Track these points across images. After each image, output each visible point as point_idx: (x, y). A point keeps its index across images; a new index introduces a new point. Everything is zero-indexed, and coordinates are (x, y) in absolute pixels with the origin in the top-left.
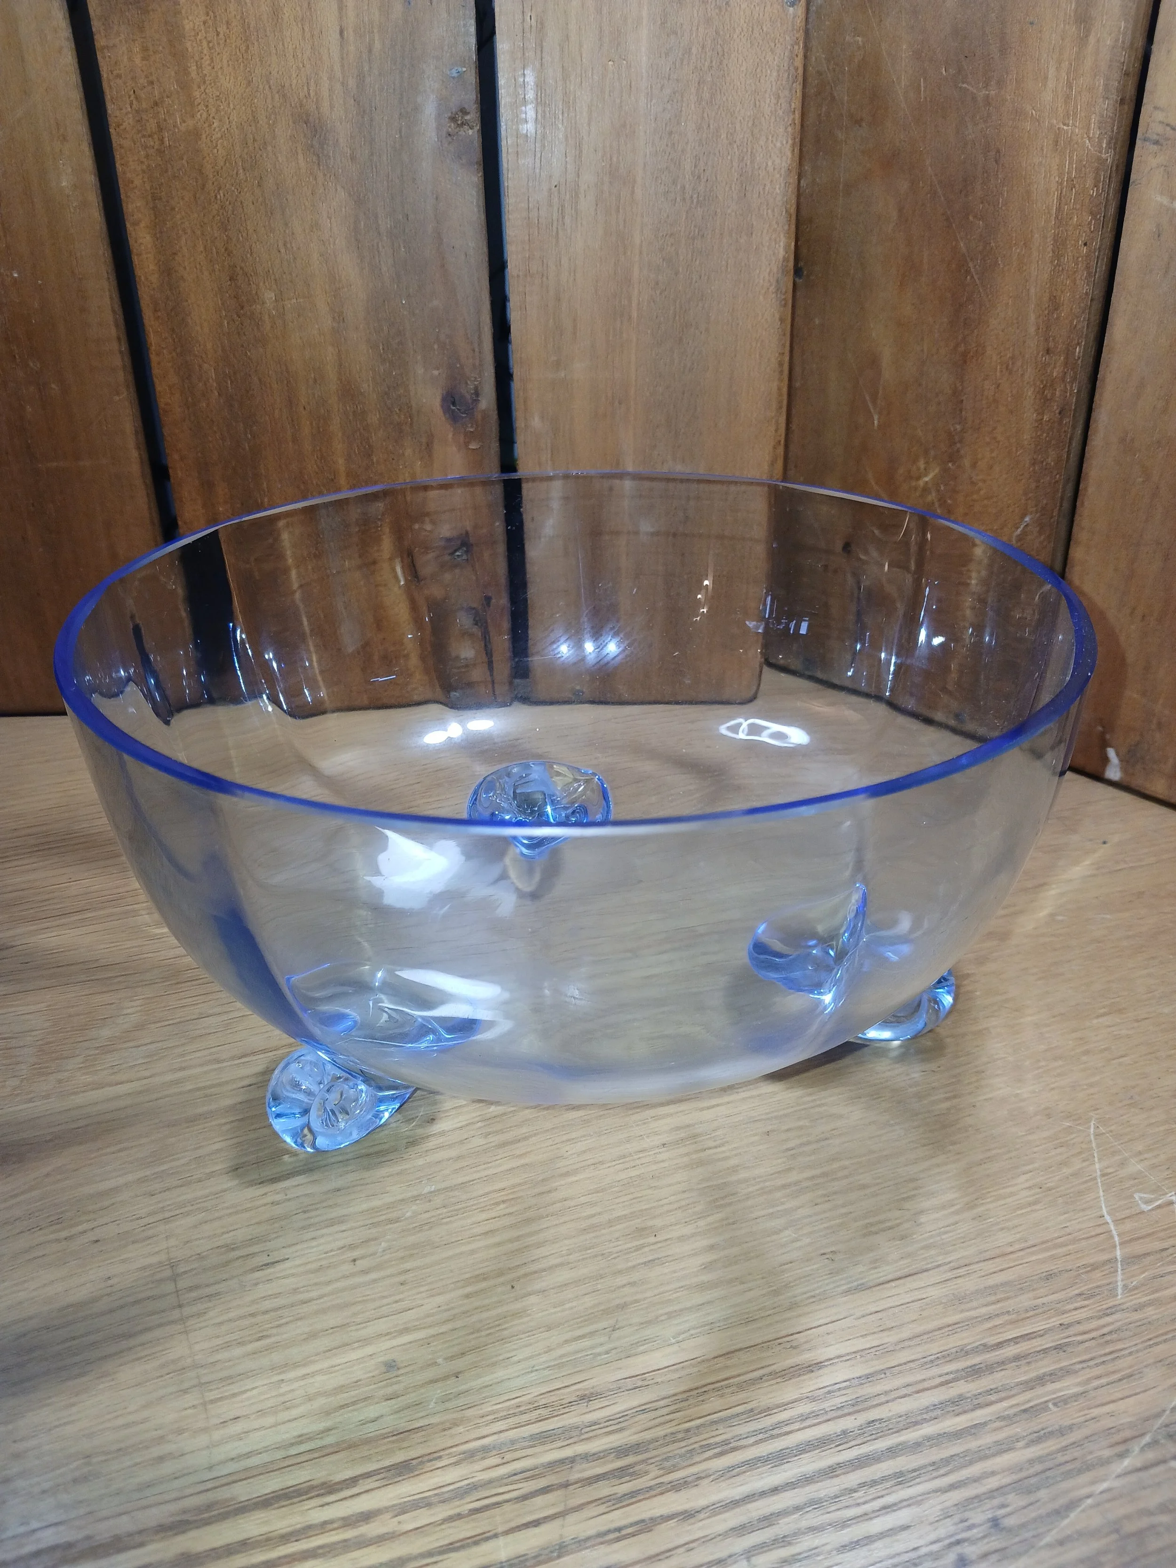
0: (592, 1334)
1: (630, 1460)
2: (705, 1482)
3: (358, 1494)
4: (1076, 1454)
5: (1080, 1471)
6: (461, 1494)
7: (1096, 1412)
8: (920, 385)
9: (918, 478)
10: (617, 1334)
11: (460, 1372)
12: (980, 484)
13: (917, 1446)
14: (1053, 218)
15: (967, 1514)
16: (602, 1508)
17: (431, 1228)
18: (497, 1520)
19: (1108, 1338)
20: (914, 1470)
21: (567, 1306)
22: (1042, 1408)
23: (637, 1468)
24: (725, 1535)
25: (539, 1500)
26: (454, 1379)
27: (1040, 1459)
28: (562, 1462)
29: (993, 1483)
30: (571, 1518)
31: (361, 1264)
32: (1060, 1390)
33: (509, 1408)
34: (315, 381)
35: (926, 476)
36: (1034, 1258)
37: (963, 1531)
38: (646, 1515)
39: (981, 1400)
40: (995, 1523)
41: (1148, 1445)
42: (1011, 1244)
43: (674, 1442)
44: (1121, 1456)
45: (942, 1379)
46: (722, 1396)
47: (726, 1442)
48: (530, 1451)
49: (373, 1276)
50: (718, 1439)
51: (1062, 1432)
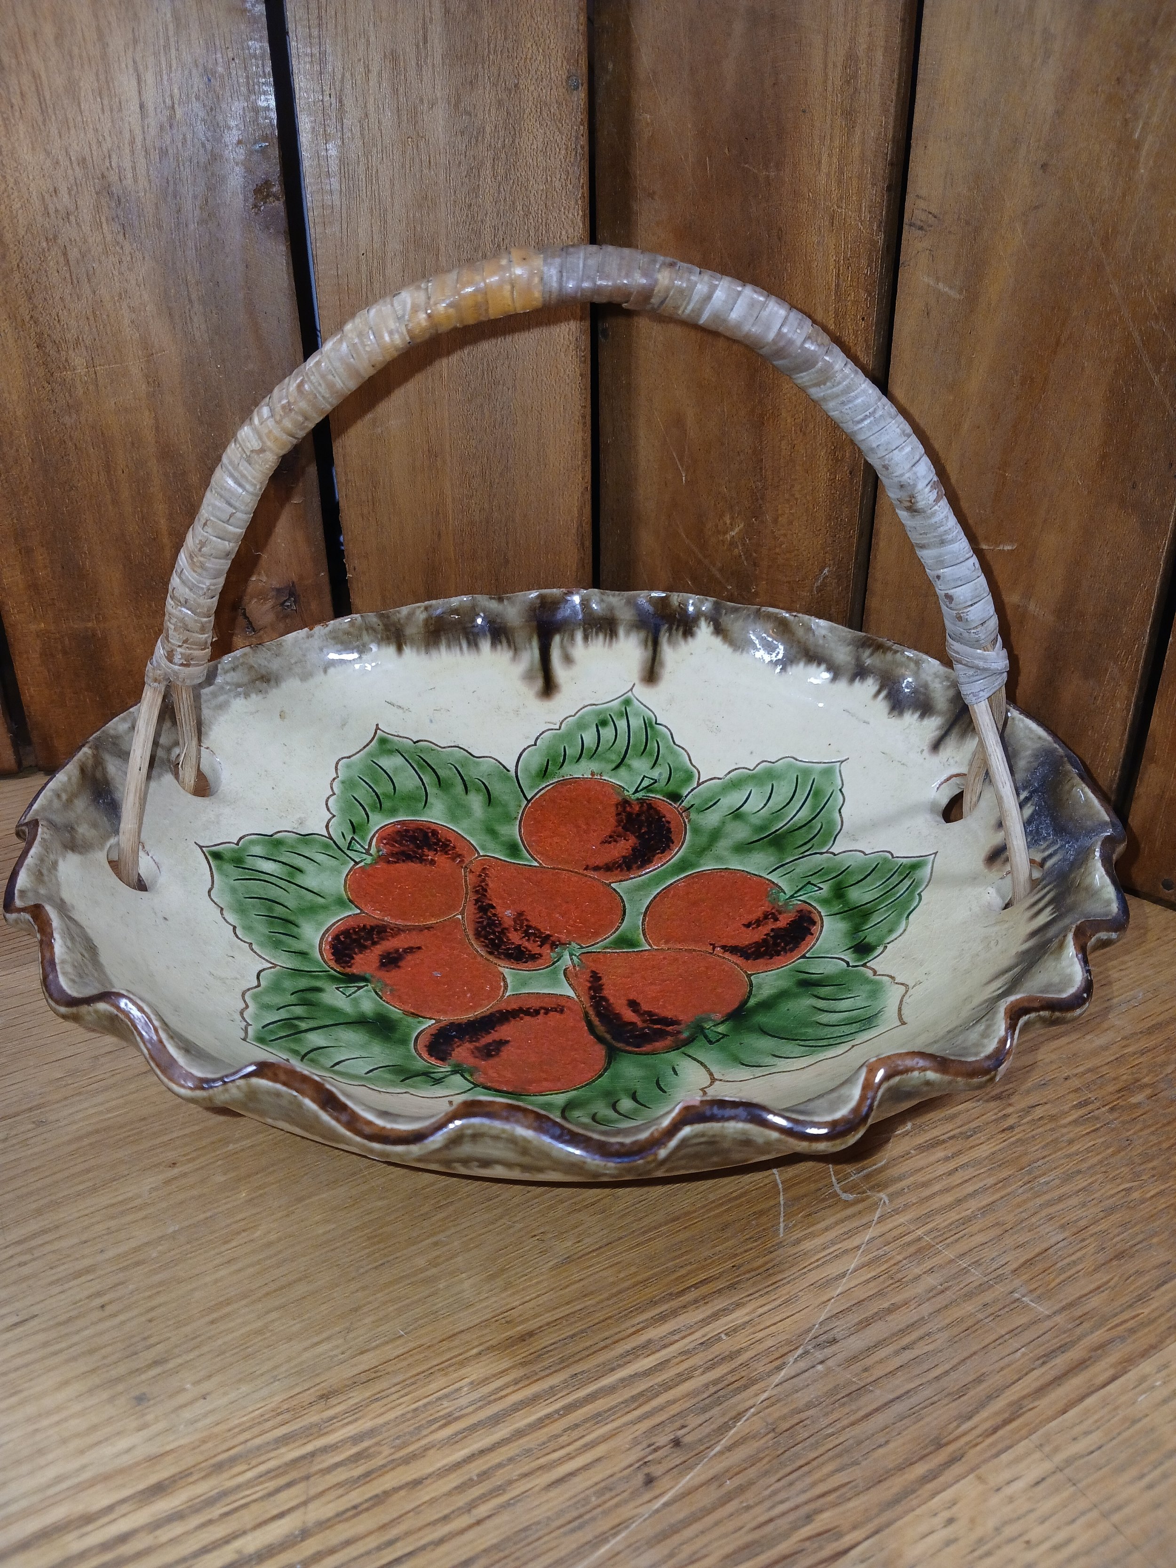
0: (328, 1338)
1: (365, 1444)
2: (432, 1451)
3: (115, 1520)
4: (743, 1374)
5: (746, 1387)
6: (211, 1502)
7: (760, 1335)
8: (722, 444)
9: (725, 533)
10: (351, 1335)
11: (208, 1394)
12: (782, 539)
13: (611, 1389)
14: (833, 293)
15: (653, 1440)
16: (341, 1491)
17: (176, 1265)
18: (246, 1518)
19: (771, 1271)
20: (609, 1410)
21: (306, 1317)
22: (717, 1339)
23: (371, 1451)
24: (449, 1494)
25: (283, 1495)
26: (202, 1401)
27: (715, 1382)
28: (303, 1457)
29: (675, 1409)
30: (311, 1506)
31: (109, 1309)
32: (732, 1321)
33: (253, 1419)
34: (133, 444)
35: (732, 530)
36: (712, 1213)
37: (650, 1454)
38: (378, 1491)
39: (666, 1341)
40: (677, 1443)
41: (801, 1356)
42: (693, 1204)
43: (404, 1422)
44: (779, 1368)
45: (634, 1329)
46: (446, 1375)
47: (450, 1414)
48: (272, 1454)
49: (122, 1317)
50: (441, 1413)
51: (732, 1356)
